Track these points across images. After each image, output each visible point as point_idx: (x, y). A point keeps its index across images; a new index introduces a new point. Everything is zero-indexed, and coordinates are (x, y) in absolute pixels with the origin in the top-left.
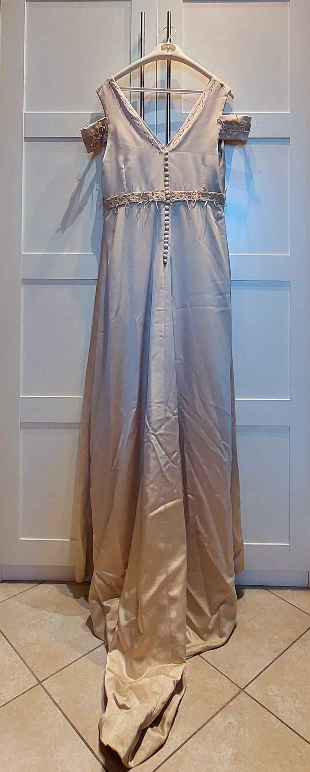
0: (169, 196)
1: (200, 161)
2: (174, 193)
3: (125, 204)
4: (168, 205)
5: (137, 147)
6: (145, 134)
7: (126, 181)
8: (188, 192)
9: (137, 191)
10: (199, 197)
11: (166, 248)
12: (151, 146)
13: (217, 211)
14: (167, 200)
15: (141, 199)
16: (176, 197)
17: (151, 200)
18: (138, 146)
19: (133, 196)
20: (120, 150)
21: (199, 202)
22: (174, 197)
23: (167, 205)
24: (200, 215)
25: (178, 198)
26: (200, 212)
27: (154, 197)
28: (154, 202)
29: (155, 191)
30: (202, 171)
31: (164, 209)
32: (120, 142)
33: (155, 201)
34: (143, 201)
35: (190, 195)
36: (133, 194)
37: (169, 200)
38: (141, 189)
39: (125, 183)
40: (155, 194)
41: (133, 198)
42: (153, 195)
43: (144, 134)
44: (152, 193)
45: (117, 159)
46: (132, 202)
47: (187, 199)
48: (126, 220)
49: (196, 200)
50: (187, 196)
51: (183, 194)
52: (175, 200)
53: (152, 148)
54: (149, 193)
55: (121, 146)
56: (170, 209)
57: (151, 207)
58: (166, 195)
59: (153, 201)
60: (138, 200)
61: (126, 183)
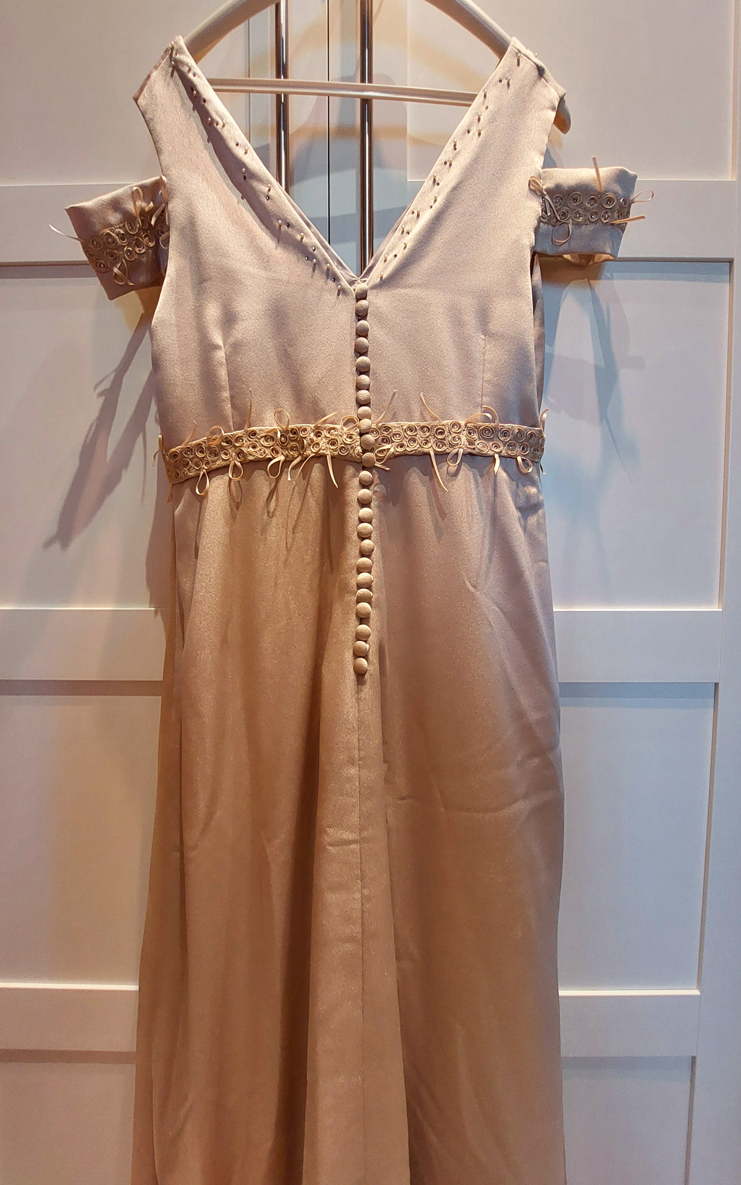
0: (371, 438)
1: (471, 320)
2: (387, 429)
3: (227, 467)
4: (369, 468)
5: (263, 274)
6: (290, 230)
7: (231, 388)
8: (436, 423)
9: (267, 423)
10: (471, 443)
11: (363, 619)
12: (311, 270)
13: (524, 486)
14: (364, 451)
15: (278, 448)
16: (397, 440)
17: (310, 452)
18: (265, 269)
19: (253, 440)
20: (207, 284)
21: (471, 456)
22: (386, 440)
23: (364, 468)
24: (475, 502)
25: (402, 446)
26: (474, 492)
27: (323, 442)
28: (321, 459)
29: (325, 422)
30: (478, 355)
31: (356, 482)
32: (208, 257)
33: (324, 456)
34: (286, 456)
35: (442, 433)
36: (254, 433)
37: (372, 450)
38: (279, 416)
39: (226, 394)
40: (325, 433)
41: (254, 447)
42: (318, 434)
43: (284, 228)
44: (317, 428)
45: (199, 314)
46: (251, 458)
47: (430, 448)
48: (233, 516)
49: (461, 451)
50: (432, 440)
51: (419, 432)
52: (392, 450)
53: (312, 277)
54: (305, 430)
55: (212, 272)
56: (377, 481)
57: (313, 474)
58: (361, 435)
59: (320, 457)
60: (268, 451)
61: (232, 397)
